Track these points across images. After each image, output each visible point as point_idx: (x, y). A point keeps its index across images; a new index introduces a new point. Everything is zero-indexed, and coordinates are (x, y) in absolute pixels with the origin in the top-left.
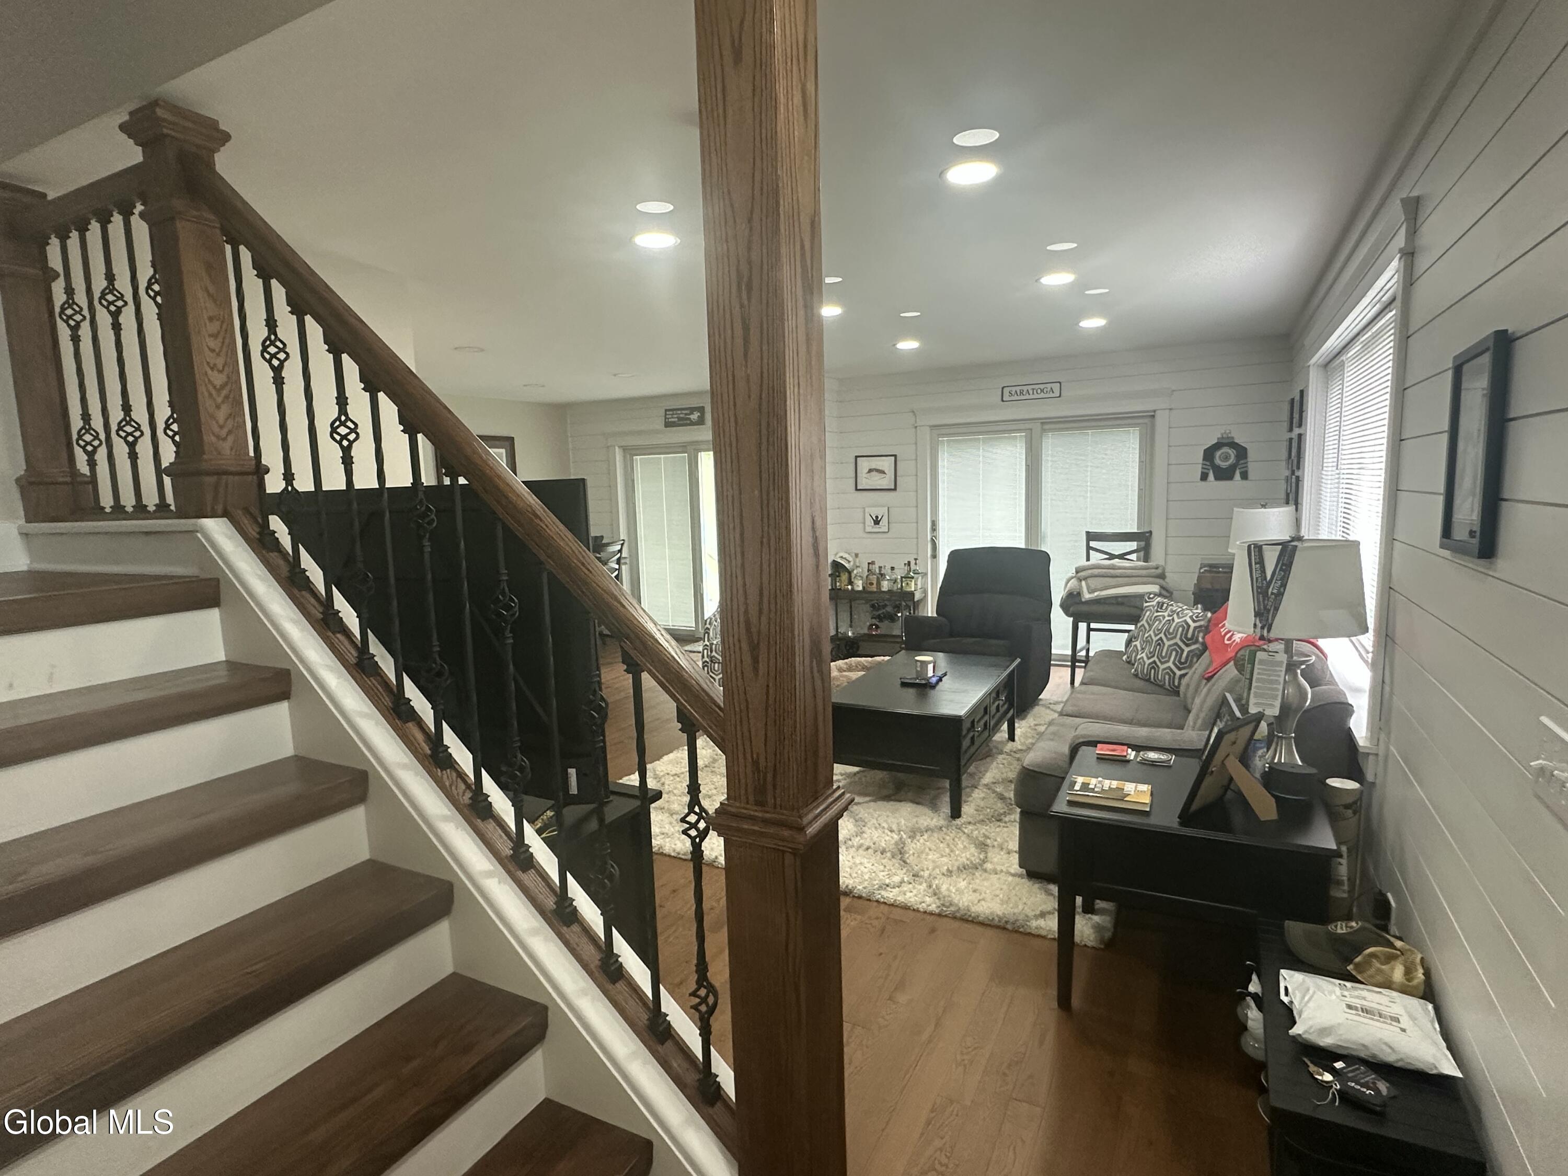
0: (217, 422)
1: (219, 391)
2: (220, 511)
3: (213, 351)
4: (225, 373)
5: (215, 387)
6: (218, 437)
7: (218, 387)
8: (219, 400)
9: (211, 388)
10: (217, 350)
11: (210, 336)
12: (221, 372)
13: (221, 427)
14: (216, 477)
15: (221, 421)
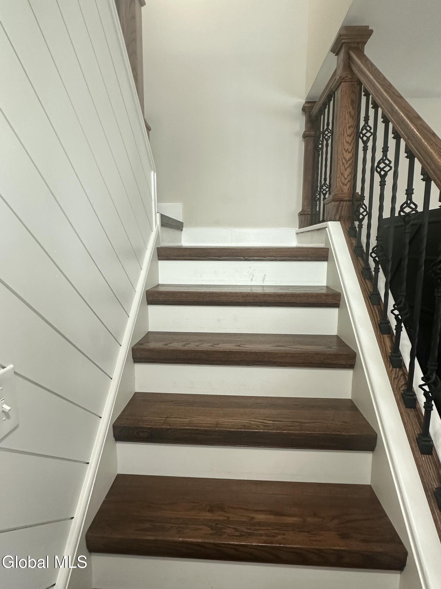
0: (344, 177)
1: (347, 162)
2: (337, 218)
3: (347, 143)
4: (352, 153)
5: (346, 160)
6: (343, 184)
7: (347, 160)
8: (346, 166)
9: (344, 160)
10: (350, 142)
11: (348, 136)
12: (349, 152)
13: (346, 179)
14: (338, 203)
15: (346, 177)
